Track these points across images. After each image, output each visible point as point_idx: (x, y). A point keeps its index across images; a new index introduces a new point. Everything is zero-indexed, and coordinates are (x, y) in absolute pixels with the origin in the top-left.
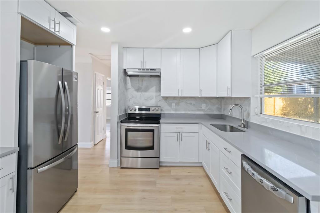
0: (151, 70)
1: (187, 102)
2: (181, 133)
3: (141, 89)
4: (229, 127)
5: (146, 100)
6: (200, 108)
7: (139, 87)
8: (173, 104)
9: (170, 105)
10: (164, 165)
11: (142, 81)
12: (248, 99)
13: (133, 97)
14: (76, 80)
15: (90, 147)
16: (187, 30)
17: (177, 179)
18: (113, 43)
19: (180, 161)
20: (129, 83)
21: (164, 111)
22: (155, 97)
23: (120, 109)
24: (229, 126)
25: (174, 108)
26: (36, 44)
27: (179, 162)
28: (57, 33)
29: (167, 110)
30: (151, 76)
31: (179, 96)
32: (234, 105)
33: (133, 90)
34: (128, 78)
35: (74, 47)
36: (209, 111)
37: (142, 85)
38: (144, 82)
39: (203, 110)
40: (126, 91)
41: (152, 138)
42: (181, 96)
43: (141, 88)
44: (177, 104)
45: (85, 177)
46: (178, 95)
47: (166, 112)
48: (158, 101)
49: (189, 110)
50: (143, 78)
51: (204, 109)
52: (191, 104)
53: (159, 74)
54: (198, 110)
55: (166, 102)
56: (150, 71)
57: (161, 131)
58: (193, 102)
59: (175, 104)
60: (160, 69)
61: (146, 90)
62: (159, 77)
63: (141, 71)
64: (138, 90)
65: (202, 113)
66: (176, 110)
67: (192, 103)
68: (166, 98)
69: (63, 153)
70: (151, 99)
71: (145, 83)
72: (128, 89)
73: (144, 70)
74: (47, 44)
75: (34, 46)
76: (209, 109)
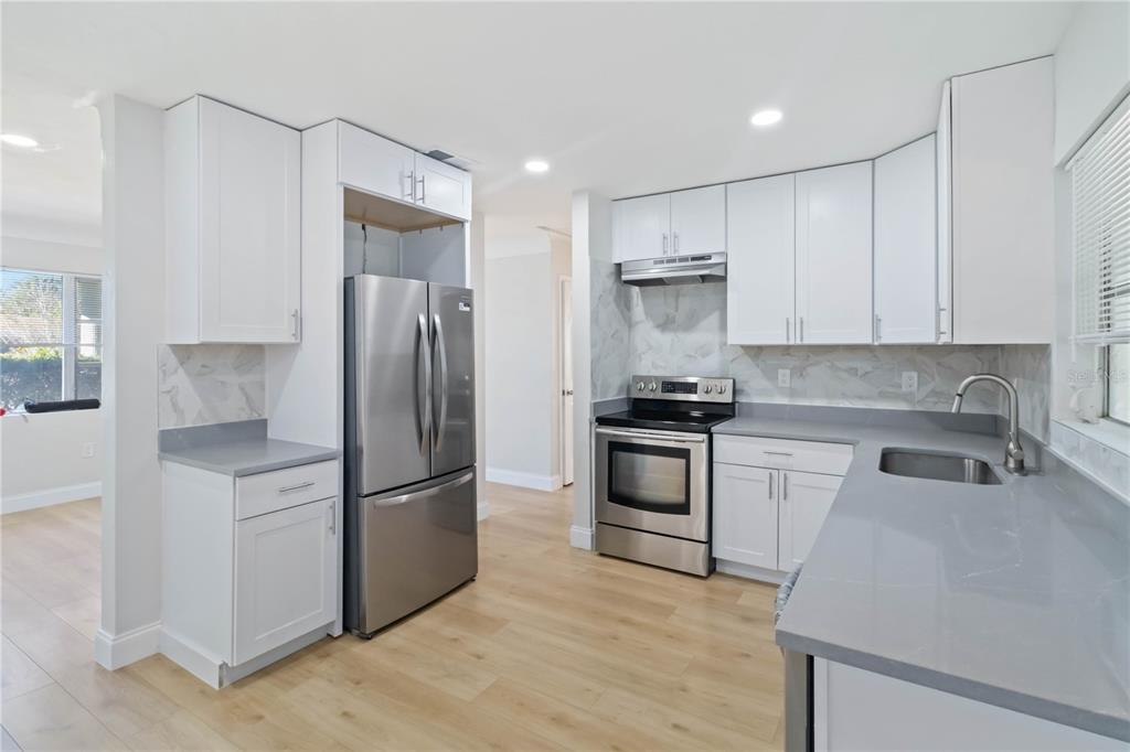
0: (694, 259)
1: (836, 363)
2: (782, 473)
3: (674, 322)
4: (972, 465)
5: (690, 356)
6: (891, 390)
7: (668, 316)
8: (781, 371)
9: (771, 375)
10: (728, 570)
11: (677, 296)
12: (1043, 350)
13: (650, 348)
14: (468, 309)
15: (549, 489)
16: (766, 118)
17: (747, 620)
18: (577, 193)
19: (781, 569)
20: (637, 305)
21: (748, 395)
22: (718, 347)
23: (599, 383)
24: (976, 461)
25: (788, 385)
26: (402, 230)
27: (778, 571)
28: (419, 203)
29: (760, 392)
30: (704, 278)
31: (792, 342)
32: (972, 378)
33: (651, 324)
34: (636, 290)
35: (467, 226)
36: (935, 399)
37: (677, 311)
38: (681, 299)
39: (906, 397)
40: (630, 331)
41: (684, 479)
42: (798, 342)
43: (674, 317)
44: (799, 372)
45: (504, 556)
46: (788, 339)
47: (756, 400)
48: (731, 359)
49: (844, 396)
50: (679, 287)
51: (911, 393)
52: (853, 371)
53: (718, 272)
54: (883, 396)
55: (758, 366)
56: (690, 263)
57: (714, 460)
58: (862, 365)
59: (788, 372)
60: (725, 254)
61: (690, 324)
62: (723, 279)
63: (678, 264)
64: (665, 325)
65: (903, 406)
66: (793, 393)
67: (856, 370)
68: (756, 352)
69: (431, 478)
70: (705, 355)
71: (686, 304)
72: (637, 323)
73: (674, 261)
74: (420, 227)
75: (398, 234)
76: (934, 393)
